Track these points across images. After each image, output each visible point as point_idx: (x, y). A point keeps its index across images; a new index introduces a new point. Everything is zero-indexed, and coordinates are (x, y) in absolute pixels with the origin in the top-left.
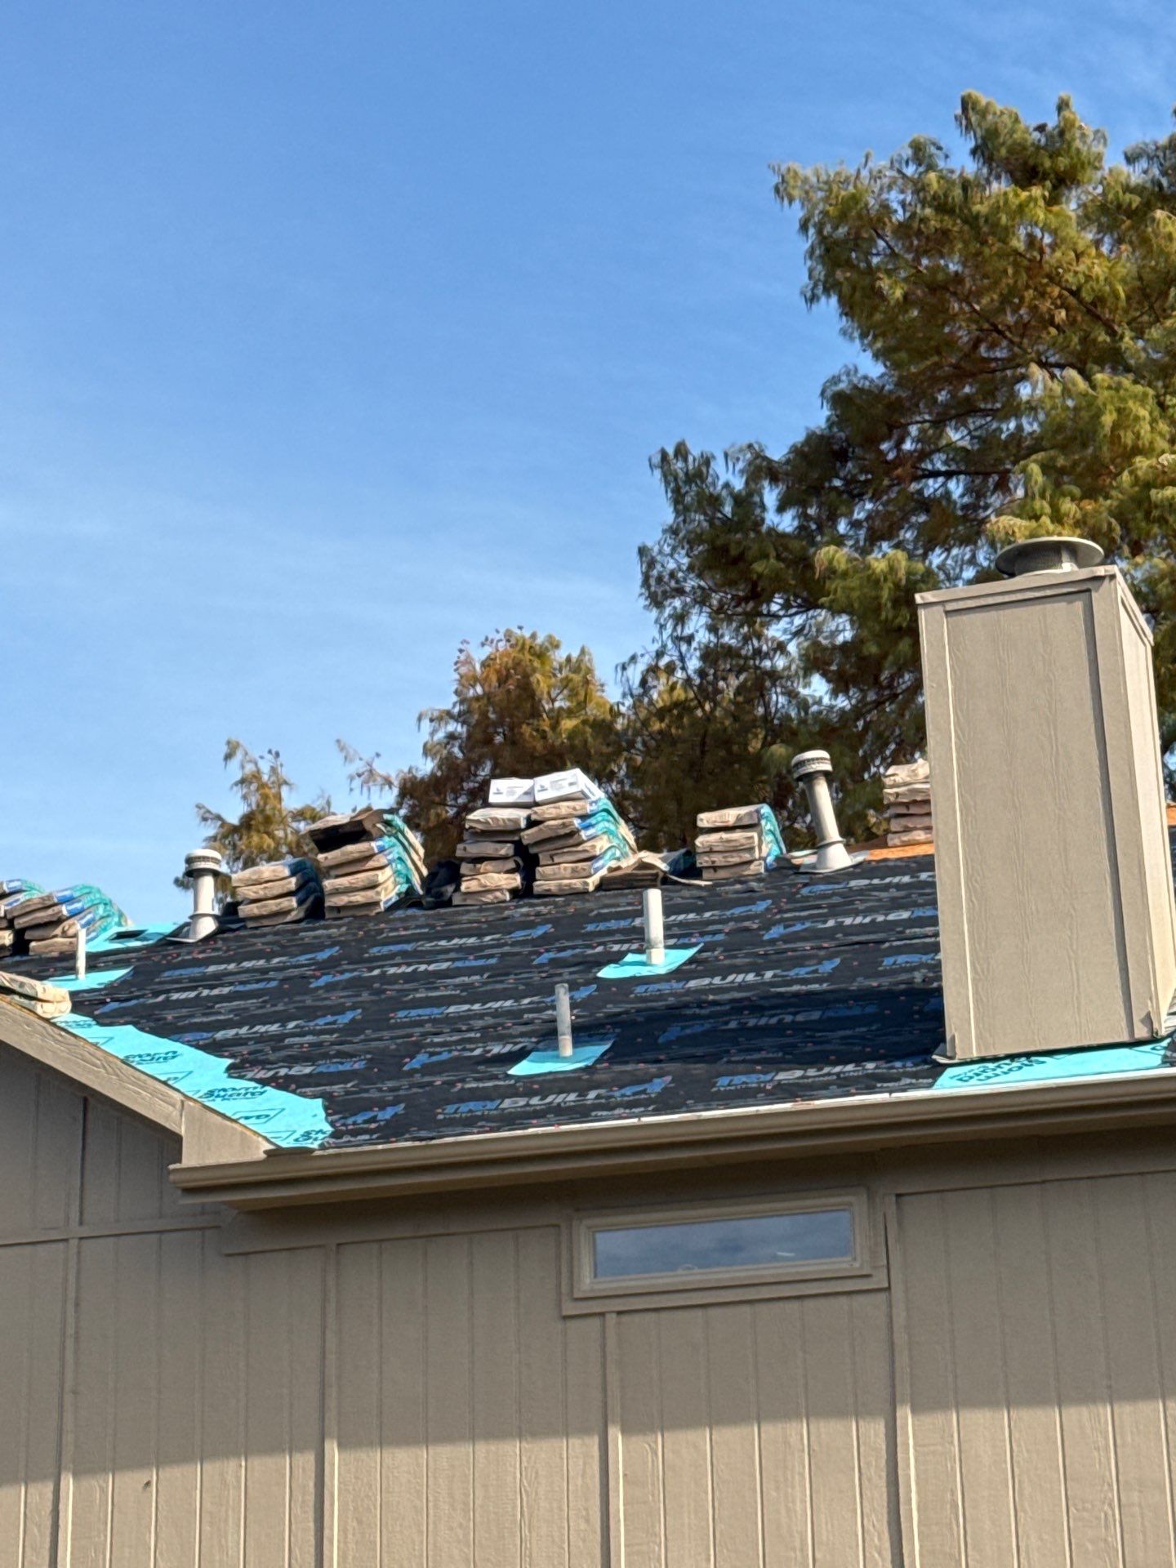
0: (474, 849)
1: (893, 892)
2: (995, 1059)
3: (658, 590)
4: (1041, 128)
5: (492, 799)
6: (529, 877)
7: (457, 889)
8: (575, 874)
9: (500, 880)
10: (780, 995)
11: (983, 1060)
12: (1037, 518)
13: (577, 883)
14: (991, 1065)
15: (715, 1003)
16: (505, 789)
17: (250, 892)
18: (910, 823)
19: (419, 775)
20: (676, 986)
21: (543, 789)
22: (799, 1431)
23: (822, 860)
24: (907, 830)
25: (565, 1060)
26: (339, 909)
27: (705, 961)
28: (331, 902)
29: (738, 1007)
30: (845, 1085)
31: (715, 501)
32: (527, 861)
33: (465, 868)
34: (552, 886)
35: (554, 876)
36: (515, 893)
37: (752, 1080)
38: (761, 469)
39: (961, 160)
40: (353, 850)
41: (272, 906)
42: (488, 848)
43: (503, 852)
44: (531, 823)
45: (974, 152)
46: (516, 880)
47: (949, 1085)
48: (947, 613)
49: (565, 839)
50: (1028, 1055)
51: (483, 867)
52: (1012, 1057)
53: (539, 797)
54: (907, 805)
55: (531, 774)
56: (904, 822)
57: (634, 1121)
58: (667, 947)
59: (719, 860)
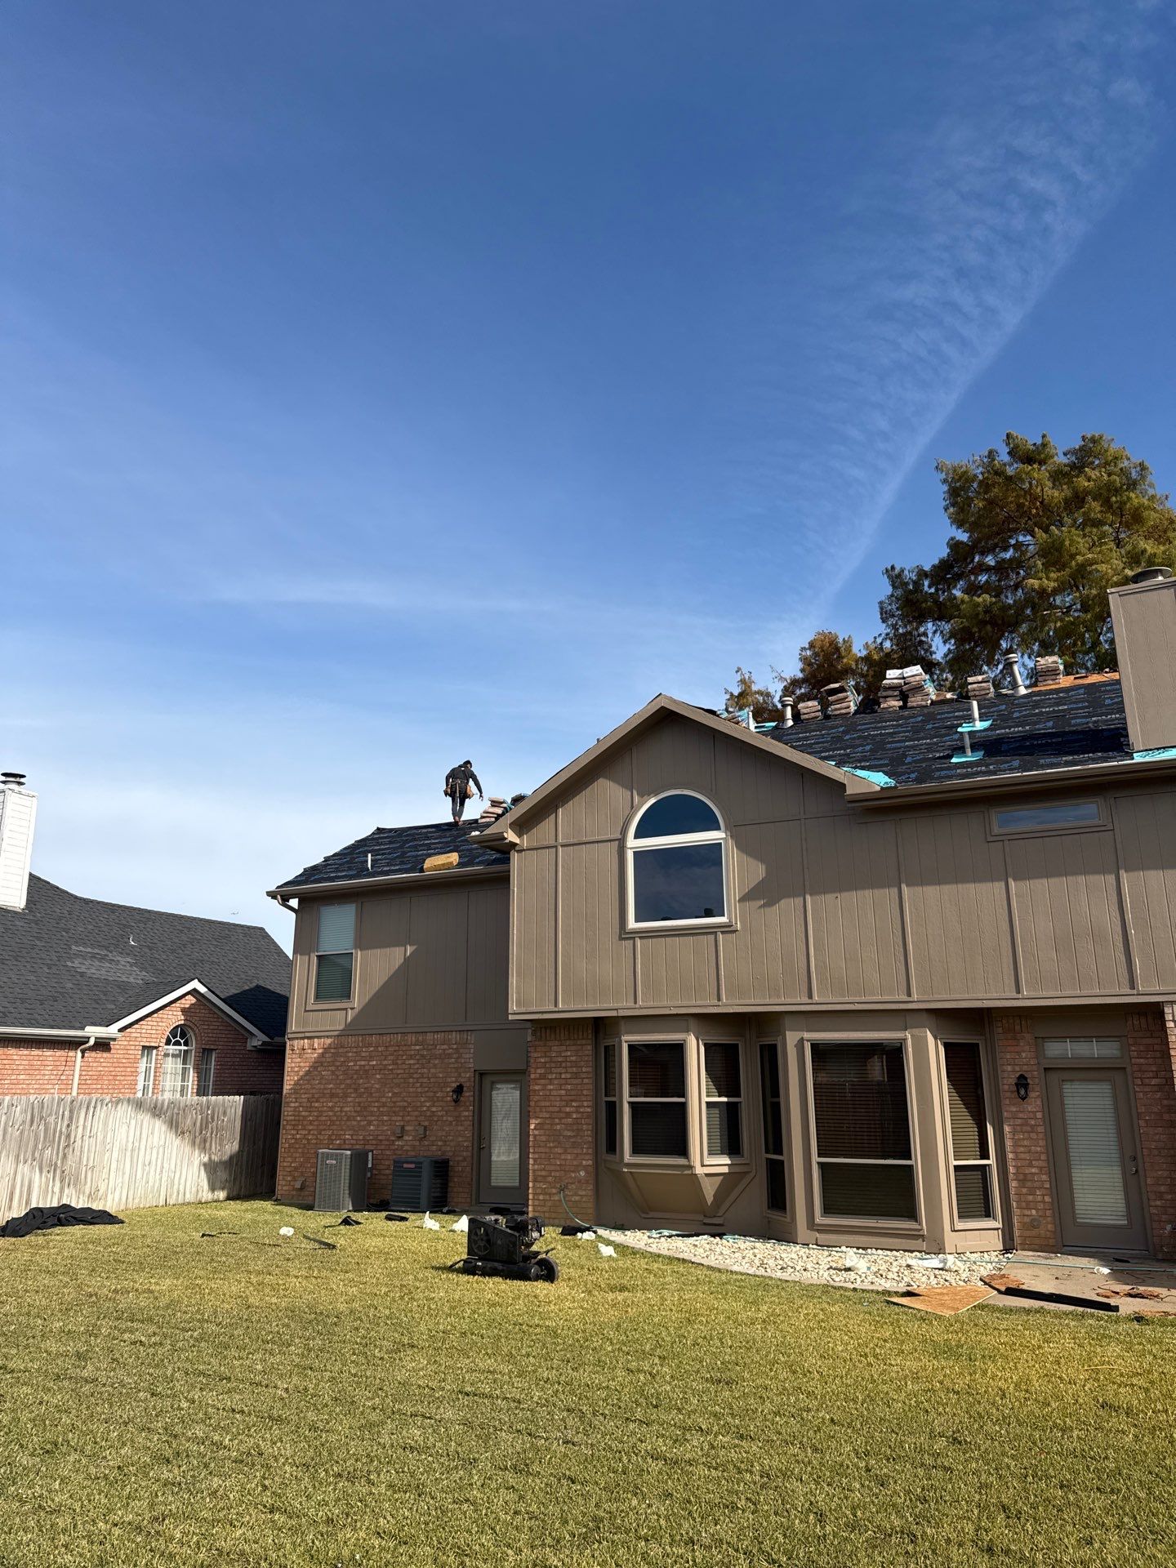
0: (885, 694)
1: (1053, 701)
2: (1151, 750)
4: (1035, 444)
5: (888, 677)
6: (905, 702)
7: (879, 706)
8: (922, 700)
9: (896, 704)
10: (1036, 734)
11: (1146, 750)
13: (924, 703)
14: (1150, 752)
15: (1012, 738)
16: (892, 674)
17: (805, 711)
18: (1047, 678)
19: (797, 678)
20: (990, 733)
21: (907, 673)
22: (1081, 879)
23: (1017, 692)
24: (1045, 680)
25: (968, 757)
26: (836, 715)
27: (996, 725)
29: (1024, 738)
30: (1095, 761)
32: (904, 697)
33: (881, 700)
34: (914, 704)
35: (915, 701)
36: (900, 707)
37: (1055, 760)
39: (1004, 457)
40: (841, 695)
41: (813, 715)
42: (890, 693)
43: (895, 694)
44: (905, 684)
45: (1008, 453)
46: (901, 703)
47: (1138, 758)
48: (1120, 596)
49: (919, 688)
50: (1164, 748)
51: (888, 699)
52: (1158, 749)
53: (905, 675)
54: (1045, 672)
55: (901, 668)
56: (1044, 677)
57: (1020, 774)
58: (980, 721)
59: (977, 693)
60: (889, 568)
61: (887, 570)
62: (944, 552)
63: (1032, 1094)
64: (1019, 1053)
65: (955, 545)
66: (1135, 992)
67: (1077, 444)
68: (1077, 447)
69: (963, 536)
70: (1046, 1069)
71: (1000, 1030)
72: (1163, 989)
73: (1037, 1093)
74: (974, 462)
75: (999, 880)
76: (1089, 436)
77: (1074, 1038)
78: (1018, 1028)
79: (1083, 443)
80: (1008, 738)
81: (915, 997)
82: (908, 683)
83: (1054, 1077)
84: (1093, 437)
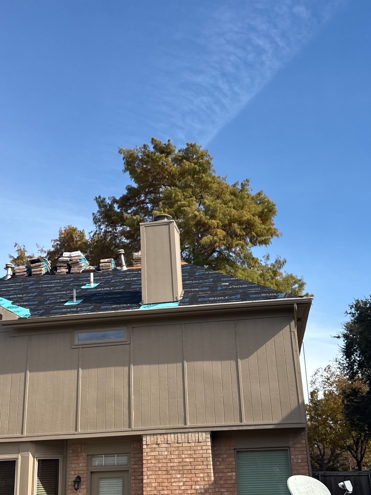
0: (60, 265)
1: (134, 275)
2: (150, 304)
3: (96, 221)
4: (165, 144)
5: (64, 256)
6: (70, 270)
7: (56, 272)
8: (78, 270)
9: (64, 270)
10: (114, 292)
11: (148, 304)
12: (161, 211)
13: (78, 271)
14: (149, 305)
15: (102, 293)
16: (66, 254)
17: (18, 271)
20: (95, 290)
21: (73, 254)
22: (113, 369)
23: (122, 269)
24: (137, 264)
25: (74, 302)
26: (34, 274)
27: (101, 286)
28: (33, 273)
29: (106, 294)
30: (124, 308)
31: (106, 206)
32: (69, 267)
33: (58, 268)
34: (74, 271)
35: (74, 270)
36: (67, 272)
37: (108, 307)
38: (115, 201)
39: (151, 149)
40: (37, 264)
41: (22, 273)
42: (62, 264)
43: (65, 265)
44: (70, 260)
45: (153, 148)
46: (67, 270)
47: (142, 308)
48: (145, 226)
49: (77, 263)
50: (156, 303)
51: (61, 268)
52: (153, 304)
53: (72, 256)
54: (137, 259)
55: (71, 252)
56: (136, 262)
58: (94, 283)
59: (104, 268)
60: (98, 197)
61: (96, 198)
62: (125, 192)
63: (83, 487)
64: (78, 464)
65: (130, 189)
66: (130, 429)
67: (185, 147)
68: (185, 149)
69: (135, 185)
70: (91, 472)
71: (71, 451)
72: (144, 428)
73: (85, 486)
74: (137, 150)
75: (74, 369)
76: (190, 144)
77: (107, 455)
78: (79, 450)
79: (187, 147)
80: (99, 293)
81: (25, 434)
82: (71, 260)
83: (95, 477)
84: (191, 144)
